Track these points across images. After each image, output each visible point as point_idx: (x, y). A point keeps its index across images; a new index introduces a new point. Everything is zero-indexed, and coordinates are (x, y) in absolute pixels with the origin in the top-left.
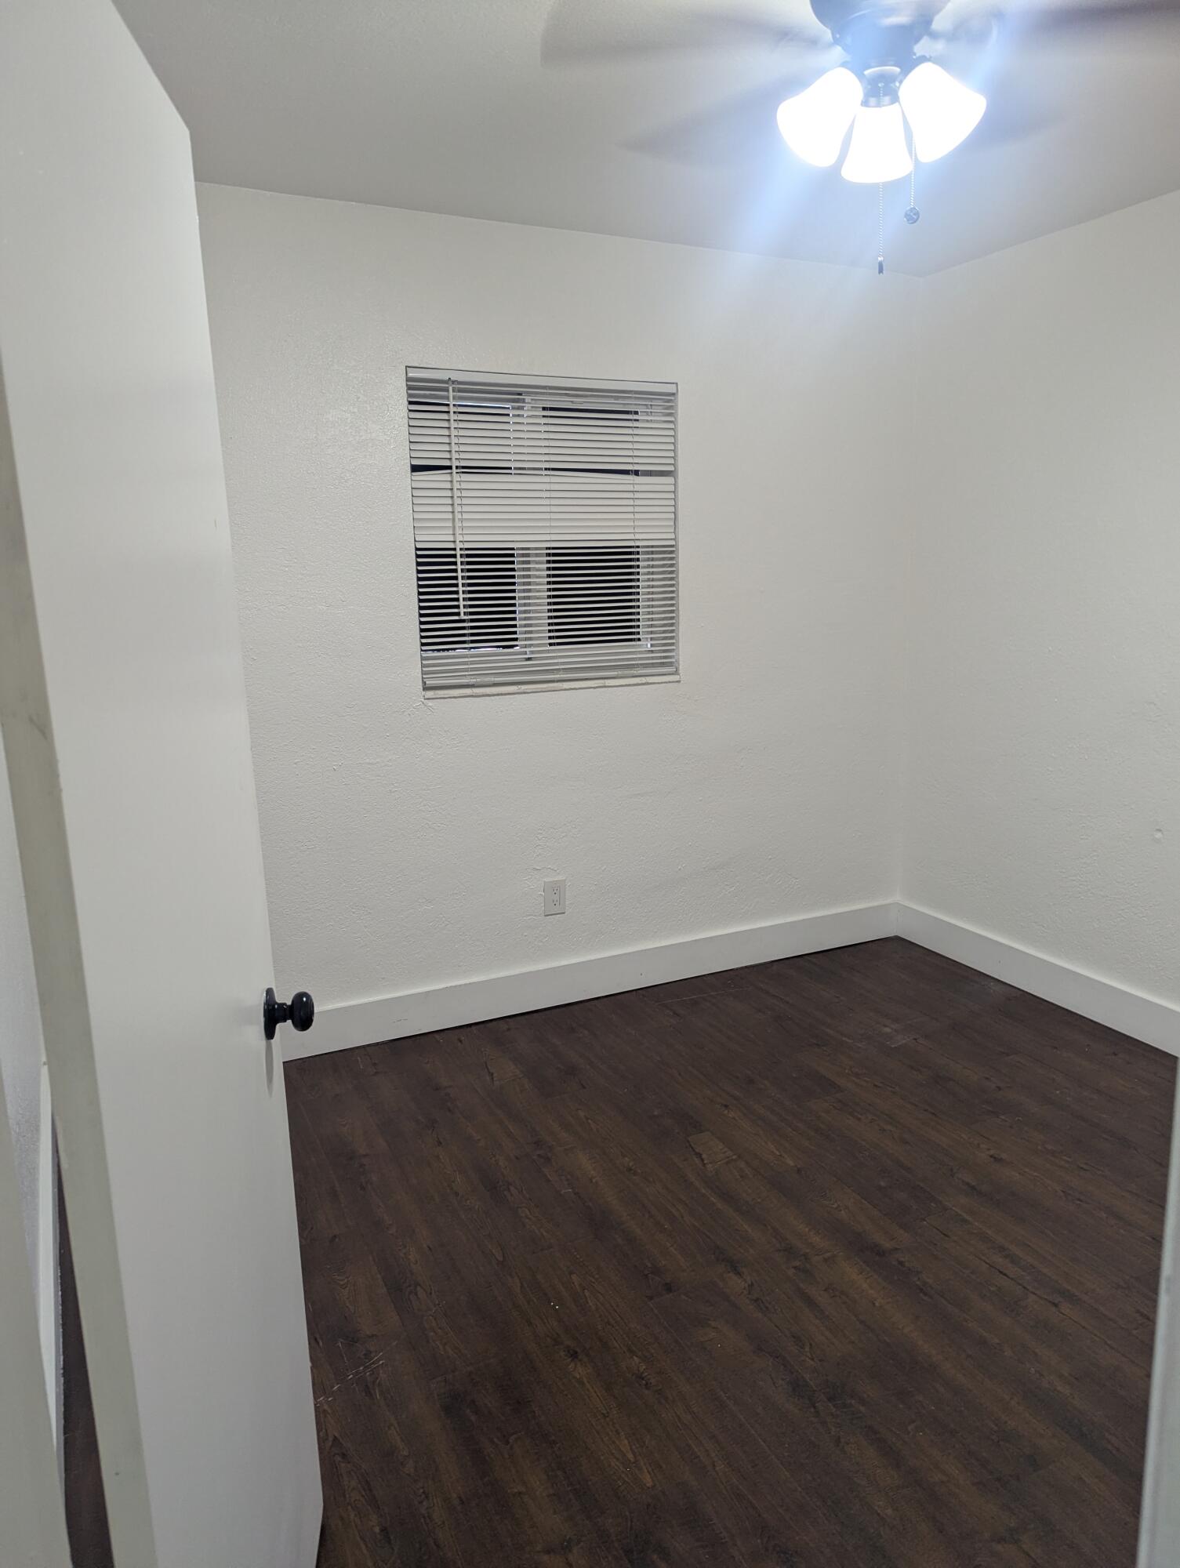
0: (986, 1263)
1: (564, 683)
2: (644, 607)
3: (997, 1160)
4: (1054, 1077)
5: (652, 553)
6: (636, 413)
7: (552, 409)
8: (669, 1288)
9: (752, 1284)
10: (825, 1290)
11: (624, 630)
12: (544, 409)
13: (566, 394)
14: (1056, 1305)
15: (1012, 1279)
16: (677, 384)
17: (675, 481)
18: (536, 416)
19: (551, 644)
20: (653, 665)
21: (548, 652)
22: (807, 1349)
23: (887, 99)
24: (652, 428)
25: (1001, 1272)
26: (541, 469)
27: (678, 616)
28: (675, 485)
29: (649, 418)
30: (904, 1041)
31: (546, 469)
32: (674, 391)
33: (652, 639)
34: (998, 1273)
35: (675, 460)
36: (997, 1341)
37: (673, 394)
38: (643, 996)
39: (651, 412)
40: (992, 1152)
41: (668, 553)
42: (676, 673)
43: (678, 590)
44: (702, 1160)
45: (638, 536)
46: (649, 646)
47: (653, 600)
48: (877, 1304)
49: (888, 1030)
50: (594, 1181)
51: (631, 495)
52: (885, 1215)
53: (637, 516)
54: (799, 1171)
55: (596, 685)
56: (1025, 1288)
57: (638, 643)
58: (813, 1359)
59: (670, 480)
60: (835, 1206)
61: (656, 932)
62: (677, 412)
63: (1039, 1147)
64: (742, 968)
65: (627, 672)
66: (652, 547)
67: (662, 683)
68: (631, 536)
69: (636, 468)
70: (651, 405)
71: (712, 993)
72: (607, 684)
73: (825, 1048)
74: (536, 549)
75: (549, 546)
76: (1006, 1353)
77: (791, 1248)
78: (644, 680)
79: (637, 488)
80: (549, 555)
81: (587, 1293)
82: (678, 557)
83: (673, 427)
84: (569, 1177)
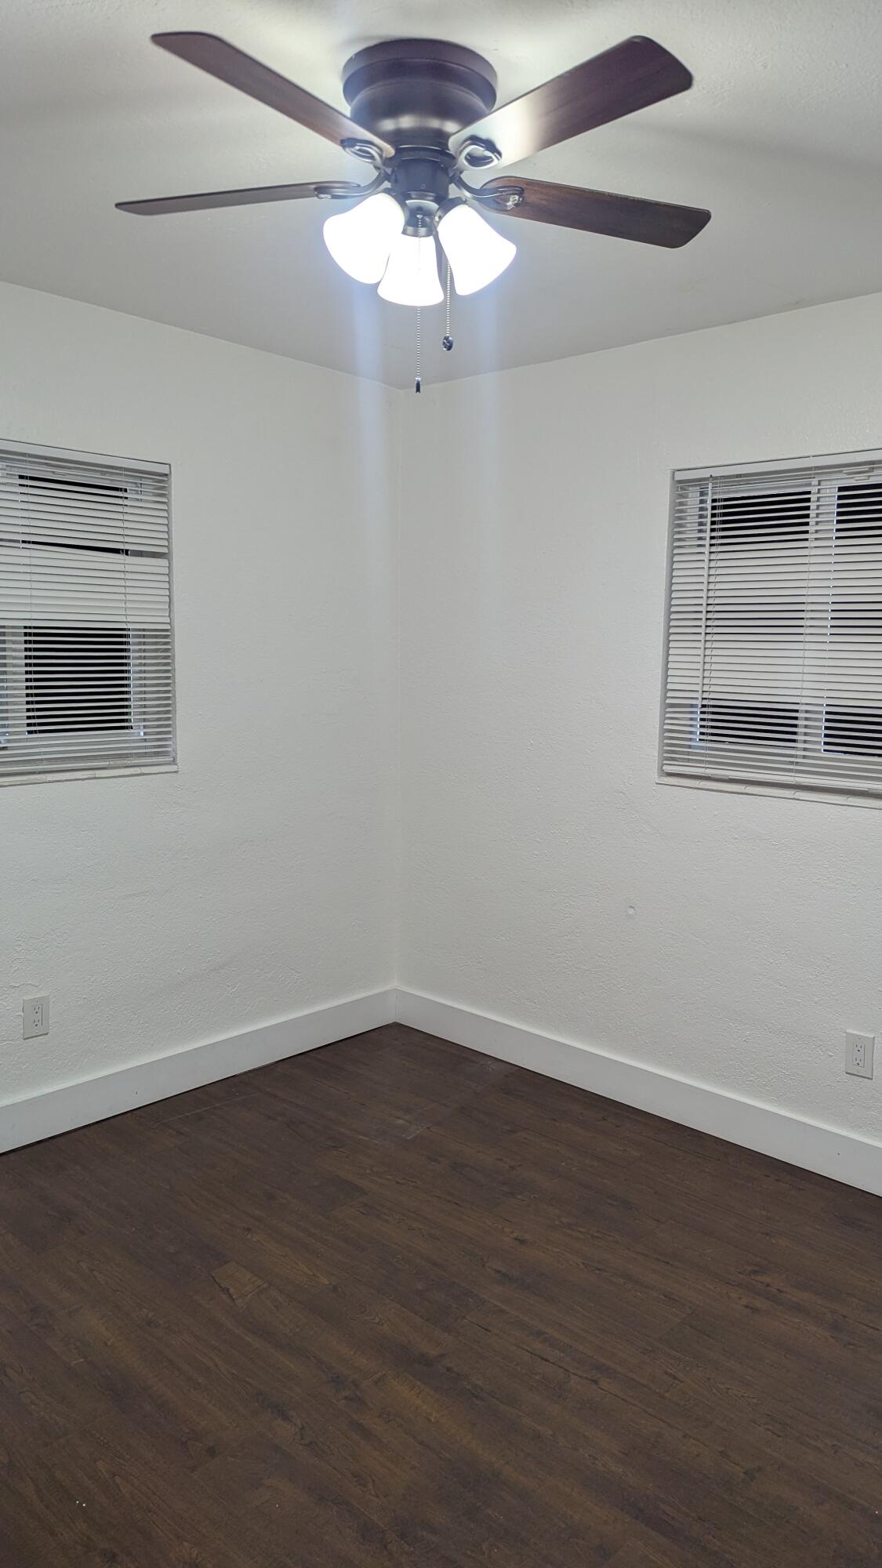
0: (528, 1351)
1: (48, 775)
2: (136, 693)
3: (522, 1242)
4: (558, 1148)
5: (144, 636)
6: (126, 490)
7: (32, 478)
8: (212, 1452)
9: (303, 1428)
10: (380, 1416)
11: (115, 718)
12: (21, 477)
13: (46, 464)
14: (595, 1382)
15: (553, 1363)
16: (170, 465)
17: (169, 564)
18: (12, 485)
19: (30, 732)
20: (145, 755)
21: (27, 740)
22: (371, 1487)
23: (423, 230)
24: (141, 507)
25: (542, 1359)
26: (18, 541)
27: (175, 703)
28: (169, 567)
29: (139, 497)
30: (418, 1132)
31: (24, 542)
32: (167, 472)
33: (145, 727)
34: (540, 1360)
35: (169, 542)
36: (551, 1432)
37: (166, 475)
38: (141, 1117)
39: (141, 491)
40: (515, 1235)
41: (162, 638)
42: (174, 762)
43: (174, 676)
44: (230, 1296)
45: (130, 619)
46: (142, 734)
47: (145, 686)
48: (433, 1420)
49: (400, 1122)
50: (109, 1343)
51: (122, 575)
52: (427, 1320)
53: (129, 597)
54: (335, 1288)
55: (86, 777)
56: (565, 1370)
57: (132, 731)
58: (378, 1497)
59: (164, 562)
60: (377, 1320)
61: (153, 1044)
62: (170, 492)
63: (557, 1223)
64: (245, 1073)
65: (119, 762)
66: (144, 630)
67: (158, 773)
68: (123, 619)
69: (127, 547)
70: (141, 484)
71: (217, 1105)
72: (97, 776)
73: (341, 1149)
74: (13, 627)
75: (28, 625)
76: (561, 1444)
77: (338, 1377)
78: (138, 770)
79: (128, 568)
80: (26, 634)
81: (118, 1480)
82: (173, 641)
83: (167, 508)
84: (78, 1344)
